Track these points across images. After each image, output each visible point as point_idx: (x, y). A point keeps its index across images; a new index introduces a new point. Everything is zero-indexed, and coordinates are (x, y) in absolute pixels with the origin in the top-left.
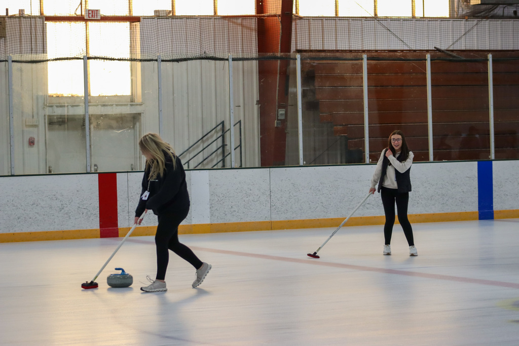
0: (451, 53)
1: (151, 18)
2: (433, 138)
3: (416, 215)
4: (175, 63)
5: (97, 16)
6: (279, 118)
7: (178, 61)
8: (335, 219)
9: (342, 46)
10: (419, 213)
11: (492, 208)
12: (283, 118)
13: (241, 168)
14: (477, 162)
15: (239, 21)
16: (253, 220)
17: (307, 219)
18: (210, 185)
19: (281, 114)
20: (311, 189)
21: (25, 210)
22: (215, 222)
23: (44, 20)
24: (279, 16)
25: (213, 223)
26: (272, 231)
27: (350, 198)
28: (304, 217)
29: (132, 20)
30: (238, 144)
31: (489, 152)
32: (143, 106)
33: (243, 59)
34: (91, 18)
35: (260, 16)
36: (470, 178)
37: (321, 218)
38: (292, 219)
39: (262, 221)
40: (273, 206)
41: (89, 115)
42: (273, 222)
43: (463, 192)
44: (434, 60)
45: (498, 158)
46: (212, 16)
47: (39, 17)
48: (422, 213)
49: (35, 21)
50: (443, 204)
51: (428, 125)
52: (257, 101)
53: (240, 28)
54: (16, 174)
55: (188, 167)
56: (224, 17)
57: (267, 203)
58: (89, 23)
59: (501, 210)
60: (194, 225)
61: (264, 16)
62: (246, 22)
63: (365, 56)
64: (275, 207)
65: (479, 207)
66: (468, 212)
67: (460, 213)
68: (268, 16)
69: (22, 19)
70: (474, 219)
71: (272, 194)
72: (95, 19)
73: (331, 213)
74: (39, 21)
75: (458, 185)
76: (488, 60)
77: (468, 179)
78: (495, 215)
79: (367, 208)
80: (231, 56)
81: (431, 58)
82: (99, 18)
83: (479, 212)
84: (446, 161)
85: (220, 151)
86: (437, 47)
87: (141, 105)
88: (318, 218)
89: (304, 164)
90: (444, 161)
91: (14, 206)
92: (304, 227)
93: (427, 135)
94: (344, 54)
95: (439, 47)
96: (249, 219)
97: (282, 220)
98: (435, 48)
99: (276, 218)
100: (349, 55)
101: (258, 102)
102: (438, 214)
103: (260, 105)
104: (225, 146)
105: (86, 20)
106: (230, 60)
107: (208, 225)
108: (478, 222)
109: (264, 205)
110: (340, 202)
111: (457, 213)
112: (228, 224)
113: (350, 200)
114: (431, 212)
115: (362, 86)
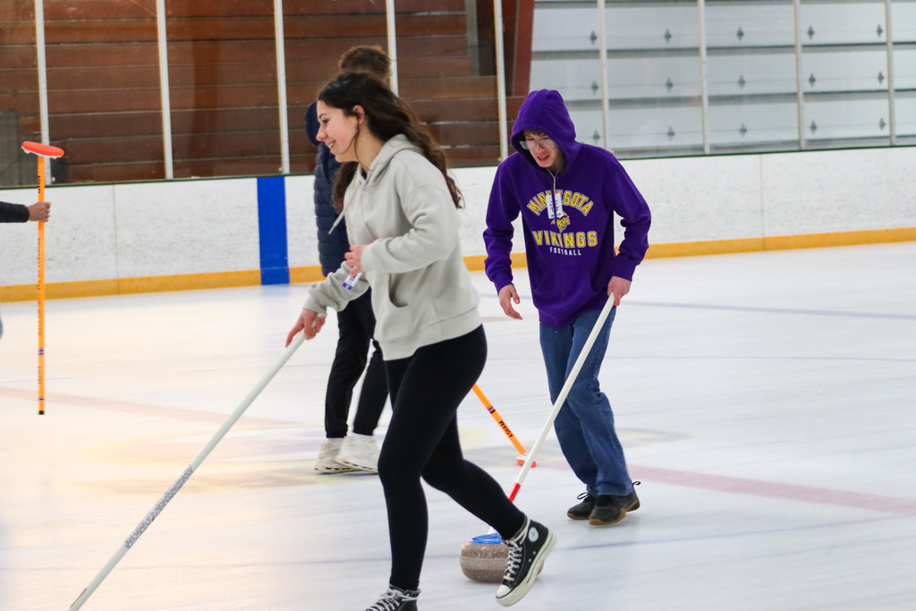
2: (171, 137)
10: (148, 275)
11: (285, 262)
14: (255, 179)
27: (16, 249)
31: (279, 162)
36: (243, 208)
43: (231, 234)
45: (294, 172)
48: (154, 275)
50: (193, 257)
51: (160, 113)
59: (302, 266)
65: (261, 263)
66: (241, 272)
67: (226, 274)
70: (252, 284)
75: (221, 223)
77: (239, 210)
78: (292, 276)
79: (50, 268)
83: (262, 271)
84: (198, 178)
90: (192, 178)
93: (160, 132)
102: (184, 276)
108: (259, 289)
111: (220, 274)
113: (15, 253)
114: (171, 272)
115: (34, 43)
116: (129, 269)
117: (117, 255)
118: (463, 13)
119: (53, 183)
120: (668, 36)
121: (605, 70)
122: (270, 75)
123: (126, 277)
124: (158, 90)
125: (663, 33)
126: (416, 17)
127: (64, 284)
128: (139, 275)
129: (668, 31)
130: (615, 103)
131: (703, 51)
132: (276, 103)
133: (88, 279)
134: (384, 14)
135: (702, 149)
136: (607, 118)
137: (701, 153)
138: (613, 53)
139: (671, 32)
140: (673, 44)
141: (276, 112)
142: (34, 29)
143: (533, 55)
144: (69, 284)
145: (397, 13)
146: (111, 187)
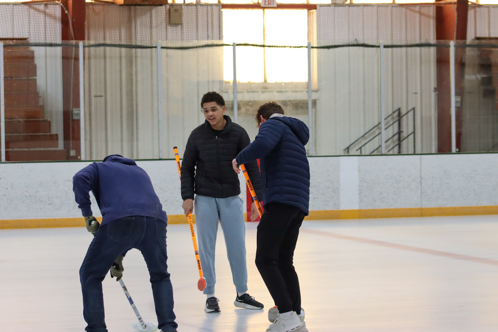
1: (328, 5)
4: (326, 50)
5: (273, 3)
7: (328, 47)
12: (459, 105)
13: (414, 154)
15: (417, 8)
16: (403, 207)
18: (359, 171)
19: (457, 102)
20: (463, 176)
21: (172, 194)
22: (364, 208)
23: (221, 7)
24: (455, 3)
25: (362, 208)
26: (423, 218)
28: (455, 204)
29: (310, 7)
30: (412, 131)
32: (319, 92)
33: (392, 46)
34: (267, 6)
35: (438, 4)
38: (443, 206)
39: (412, 207)
41: (238, 101)
42: (424, 209)
46: (390, 4)
47: (216, 5)
49: (212, 8)
52: (434, 89)
53: (417, 15)
54: (163, 158)
55: (361, 153)
56: (402, 5)
57: (417, 189)
58: (266, 10)
60: (343, 211)
61: (440, 4)
62: (424, 10)
64: (425, 194)
68: (445, 4)
69: (199, 7)
71: (423, 181)
72: (272, 6)
73: (483, 201)
74: (215, 9)
80: (382, 42)
82: (275, 6)
85: (396, 137)
87: (316, 91)
88: (470, 205)
91: (161, 189)
92: (455, 214)
96: (398, 205)
97: (433, 206)
99: (427, 204)
101: (436, 89)
103: (437, 93)
104: (401, 133)
105: (264, 8)
106: (382, 47)
107: (357, 211)
109: (415, 191)
112: (377, 210)
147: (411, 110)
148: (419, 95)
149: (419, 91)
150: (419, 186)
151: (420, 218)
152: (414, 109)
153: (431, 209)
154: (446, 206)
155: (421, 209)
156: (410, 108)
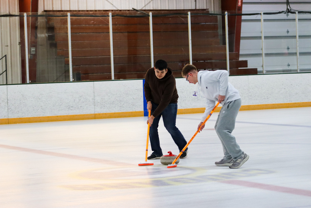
0: (143, 12)
2: (114, 65)
3: (103, 114)
6: (31, 53)
8: (50, 117)
9: (57, 8)
10: (105, 112)
12: (34, 53)
14: (142, 80)
17: (32, 117)
19: (33, 51)
20: (34, 98)
26: (9, 125)
27: (60, 103)
28: (30, 116)
30: (4, 69)
36: (138, 90)
37: (41, 116)
38: (22, 117)
39: (3, 118)
40: (9, 109)
42: (10, 119)
43: (134, 99)
44: (114, 16)
48: (107, 112)
50: (121, 106)
51: (110, 57)
52: (19, 43)
57: (5, 107)
63: (69, 14)
64: (10, 109)
65: (144, 108)
66: (137, 112)
67: (132, 112)
70: (141, 116)
71: (8, 101)
73: (47, 113)
75: (130, 95)
76: (149, 16)
77: (136, 91)
79: (71, 110)
81: (112, 15)
83: (144, 111)
86: (134, 8)
88: (39, 116)
89: (29, 82)
90: (121, 79)
92: (30, 122)
93: (110, 64)
94: (55, 13)
95: (136, 8)
97: (15, 117)
98: (133, 8)
99: (12, 116)
100: (58, 14)
102: (118, 113)
103: (21, 45)
109: (4, 108)
110: (53, 106)
111: (130, 112)
113: (60, 105)
114: (113, 111)
115: (67, 33)
116: (99, 110)
117: (94, 105)
118: (217, 23)
119: (73, 81)
120: (288, 32)
121: (263, 43)
122: (148, 44)
123: (97, 113)
124: (110, 49)
125: (286, 31)
126: (200, 25)
127: (76, 115)
128: (102, 112)
129: (288, 30)
130: (267, 55)
131: (297, 37)
132: (150, 54)
133: (85, 114)
134: (187, 24)
135: (297, 70)
136: (264, 60)
137: (297, 72)
138: (266, 37)
139: (289, 31)
140: (289, 34)
141: (150, 57)
142: (67, 28)
143: (241, 38)
144: (78, 115)
145: (191, 23)
146: (93, 82)
147: (4, 57)
148: (9, 47)
149: (9, 45)
150: (7, 105)
151: (7, 125)
152: (6, 56)
153: (14, 119)
154: (24, 117)
155: (8, 119)
156: (4, 55)
